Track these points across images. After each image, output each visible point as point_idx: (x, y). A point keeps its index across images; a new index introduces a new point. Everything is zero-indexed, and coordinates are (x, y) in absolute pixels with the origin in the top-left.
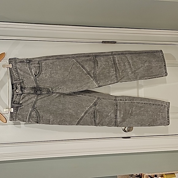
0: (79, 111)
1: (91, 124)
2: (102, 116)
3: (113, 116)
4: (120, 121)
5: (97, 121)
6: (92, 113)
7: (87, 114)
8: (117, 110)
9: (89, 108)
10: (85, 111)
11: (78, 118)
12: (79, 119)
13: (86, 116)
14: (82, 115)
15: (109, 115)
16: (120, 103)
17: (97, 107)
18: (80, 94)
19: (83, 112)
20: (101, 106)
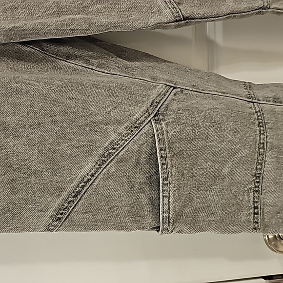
0: (65, 147)
1: (136, 222)
2: (192, 176)
3: (244, 176)
4: (275, 205)
5: (168, 204)
6: (137, 163)
7: (112, 167)
8: (262, 145)
9: (122, 129)
10: (101, 151)
11: (62, 190)
12: (65, 194)
13: (108, 177)
14: (83, 172)
15: (226, 171)
16: (274, 112)
17: (168, 129)
18: (76, 57)
19: (88, 153)
20: (186, 125)
